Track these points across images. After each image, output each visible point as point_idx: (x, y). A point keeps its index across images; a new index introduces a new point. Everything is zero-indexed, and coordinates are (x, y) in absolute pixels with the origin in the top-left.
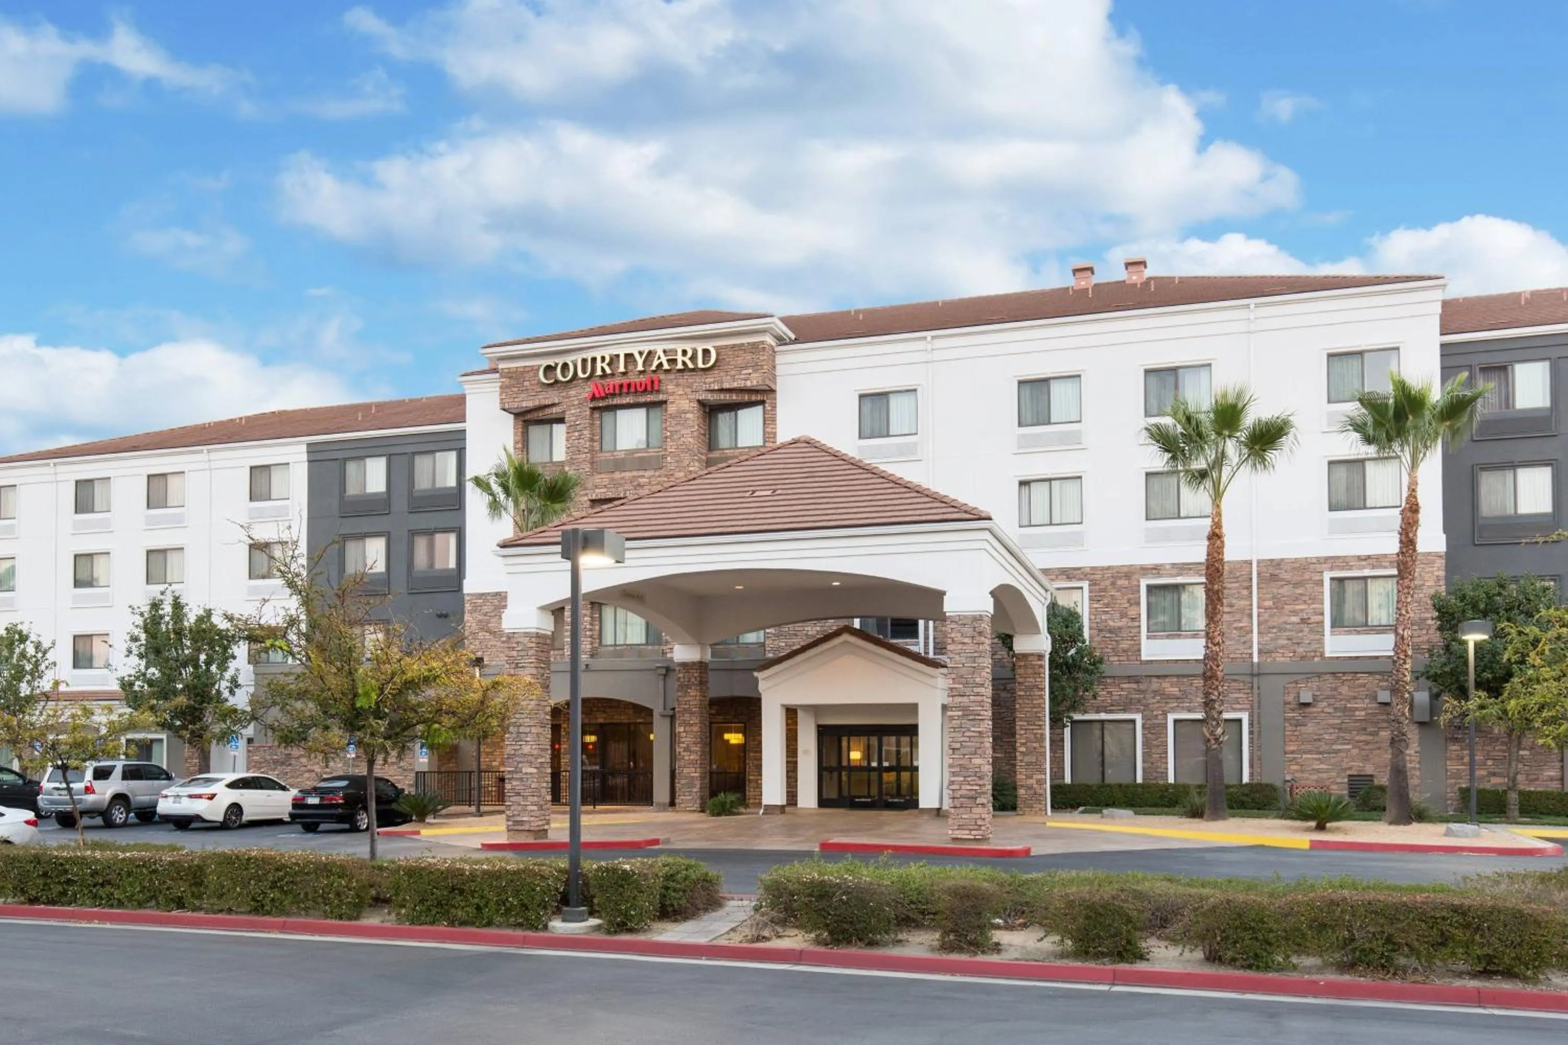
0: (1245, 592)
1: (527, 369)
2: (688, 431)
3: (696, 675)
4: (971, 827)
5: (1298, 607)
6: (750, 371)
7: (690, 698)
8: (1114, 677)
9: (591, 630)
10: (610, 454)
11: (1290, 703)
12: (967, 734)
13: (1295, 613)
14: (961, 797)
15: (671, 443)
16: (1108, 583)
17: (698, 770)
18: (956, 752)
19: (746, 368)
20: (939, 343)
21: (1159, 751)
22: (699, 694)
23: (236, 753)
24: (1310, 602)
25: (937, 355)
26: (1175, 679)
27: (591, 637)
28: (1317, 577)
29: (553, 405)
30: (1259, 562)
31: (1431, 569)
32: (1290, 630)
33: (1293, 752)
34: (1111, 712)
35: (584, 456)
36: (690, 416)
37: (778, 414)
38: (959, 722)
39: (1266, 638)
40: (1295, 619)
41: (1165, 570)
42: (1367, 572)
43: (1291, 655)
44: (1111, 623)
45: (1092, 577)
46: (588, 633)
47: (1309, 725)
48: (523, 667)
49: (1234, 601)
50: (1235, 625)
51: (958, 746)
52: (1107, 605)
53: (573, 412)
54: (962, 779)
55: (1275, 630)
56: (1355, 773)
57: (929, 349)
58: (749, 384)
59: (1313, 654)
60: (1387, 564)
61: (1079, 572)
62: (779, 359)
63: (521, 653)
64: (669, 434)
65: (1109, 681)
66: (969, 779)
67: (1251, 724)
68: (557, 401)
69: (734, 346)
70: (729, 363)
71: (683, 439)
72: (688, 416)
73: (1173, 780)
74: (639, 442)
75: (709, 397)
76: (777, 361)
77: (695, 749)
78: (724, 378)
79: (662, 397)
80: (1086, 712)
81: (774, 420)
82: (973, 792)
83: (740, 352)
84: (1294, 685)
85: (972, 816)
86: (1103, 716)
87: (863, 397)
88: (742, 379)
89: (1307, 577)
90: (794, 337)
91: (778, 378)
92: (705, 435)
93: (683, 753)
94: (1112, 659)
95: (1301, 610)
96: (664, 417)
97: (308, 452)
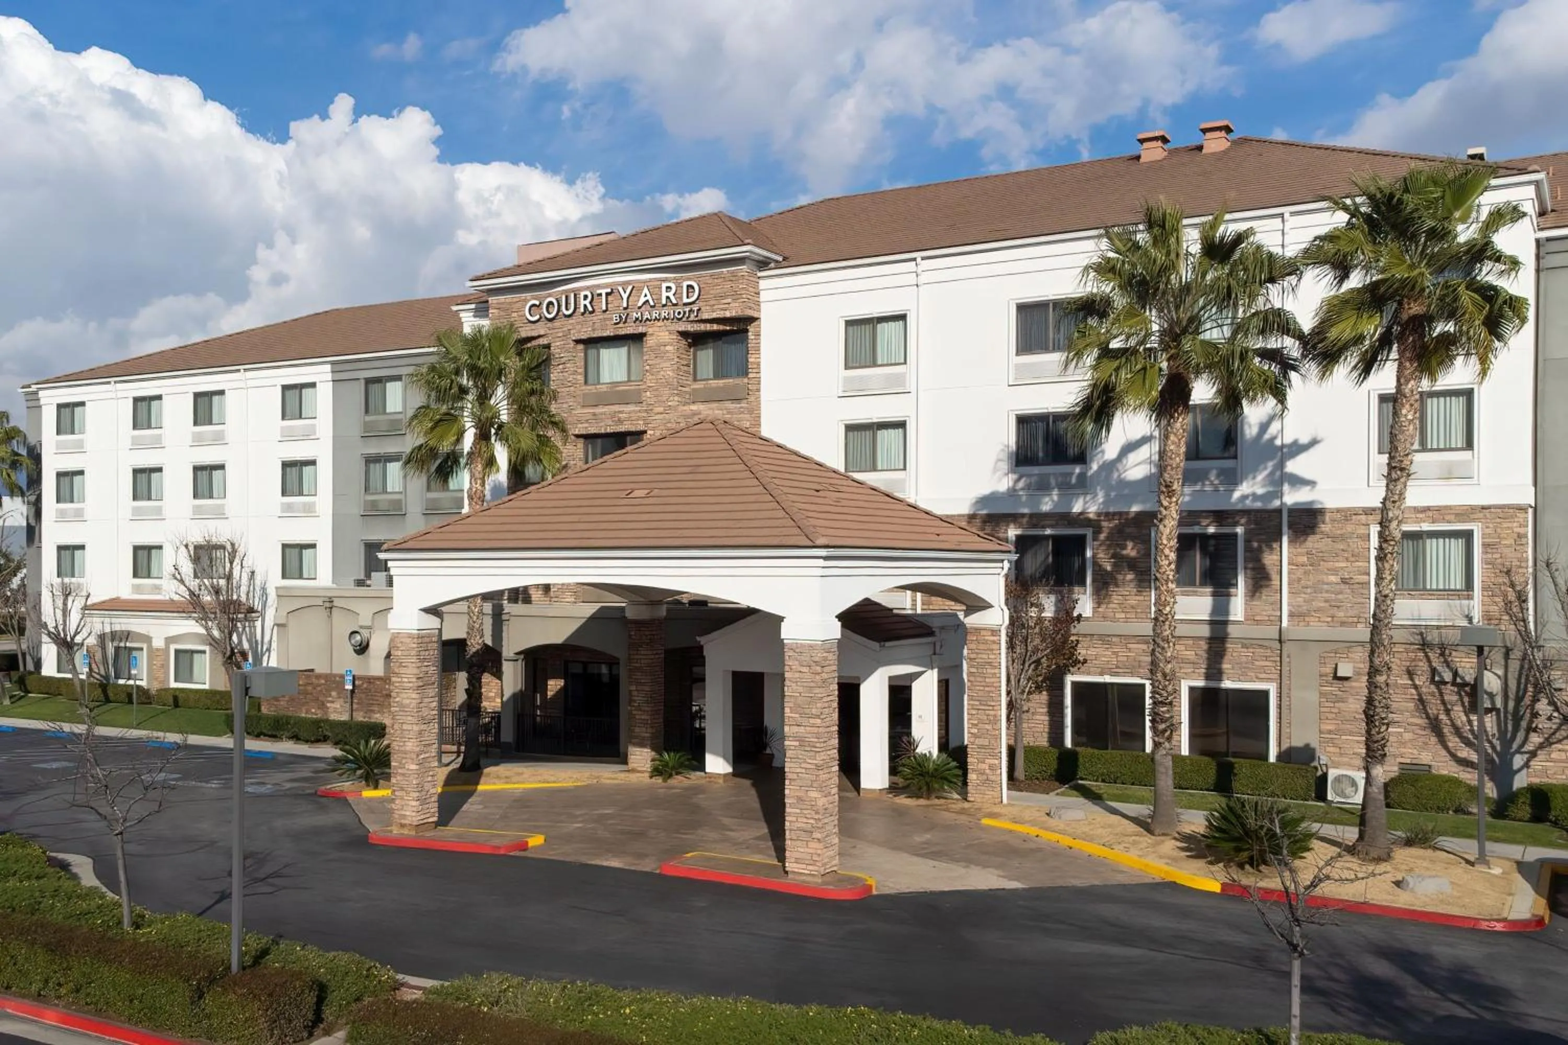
0: (1274, 545)
1: (515, 301)
2: (668, 364)
4: (807, 862)
5: (1337, 565)
6: (729, 300)
8: (1120, 636)
10: (593, 387)
11: (1326, 675)
12: (803, 765)
13: (1335, 571)
14: (799, 829)
15: (651, 377)
16: (1114, 530)
19: (726, 297)
20: (928, 264)
22: (650, 652)
24: (1353, 559)
25: (927, 277)
26: (1191, 642)
28: (1362, 530)
29: (540, 336)
30: (1291, 510)
31: (1510, 525)
32: (1327, 592)
33: (1330, 732)
34: (1117, 674)
35: (568, 389)
36: (670, 348)
37: (762, 345)
38: (795, 752)
39: (1298, 600)
40: (1333, 578)
42: (1426, 527)
43: (1329, 619)
45: (1097, 523)
47: (1351, 700)
48: (406, 666)
50: (1261, 583)
52: (1113, 556)
53: (558, 344)
55: (1309, 590)
56: (1408, 761)
57: (919, 271)
58: (728, 314)
59: (1355, 620)
60: (1453, 517)
61: (1081, 517)
62: (763, 285)
63: (405, 653)
64: (647, 367)
65: (1114, 640)
66: (805, 812)
67: (1280, 698)
68: (542, 333)
69: (712, 274)
70: (708, 293)
71: (662, 373)
72: (668, 348)
73: (1187, 754)
74: (621, 376)
75: (691, 328)
76: (761, 288)
77: (647, 709)
78: (703, 309)
79: (641, 329)
80: (1089, 674)
81: (758, 349)
82: (810, 826)
83: (720, 280)
84: (1333, 655)
85: (807, 850)
86: (1108, 679)
87: (849, 323)
88: (722, 309)
89: (1349, 530)
90: (780, 259)
91: (762, 305)
92: (688, 365)
93: (634, 712)
94: (1117, 616)
95: (1342, 568)
96: (645, 350)
97: (333, 372)
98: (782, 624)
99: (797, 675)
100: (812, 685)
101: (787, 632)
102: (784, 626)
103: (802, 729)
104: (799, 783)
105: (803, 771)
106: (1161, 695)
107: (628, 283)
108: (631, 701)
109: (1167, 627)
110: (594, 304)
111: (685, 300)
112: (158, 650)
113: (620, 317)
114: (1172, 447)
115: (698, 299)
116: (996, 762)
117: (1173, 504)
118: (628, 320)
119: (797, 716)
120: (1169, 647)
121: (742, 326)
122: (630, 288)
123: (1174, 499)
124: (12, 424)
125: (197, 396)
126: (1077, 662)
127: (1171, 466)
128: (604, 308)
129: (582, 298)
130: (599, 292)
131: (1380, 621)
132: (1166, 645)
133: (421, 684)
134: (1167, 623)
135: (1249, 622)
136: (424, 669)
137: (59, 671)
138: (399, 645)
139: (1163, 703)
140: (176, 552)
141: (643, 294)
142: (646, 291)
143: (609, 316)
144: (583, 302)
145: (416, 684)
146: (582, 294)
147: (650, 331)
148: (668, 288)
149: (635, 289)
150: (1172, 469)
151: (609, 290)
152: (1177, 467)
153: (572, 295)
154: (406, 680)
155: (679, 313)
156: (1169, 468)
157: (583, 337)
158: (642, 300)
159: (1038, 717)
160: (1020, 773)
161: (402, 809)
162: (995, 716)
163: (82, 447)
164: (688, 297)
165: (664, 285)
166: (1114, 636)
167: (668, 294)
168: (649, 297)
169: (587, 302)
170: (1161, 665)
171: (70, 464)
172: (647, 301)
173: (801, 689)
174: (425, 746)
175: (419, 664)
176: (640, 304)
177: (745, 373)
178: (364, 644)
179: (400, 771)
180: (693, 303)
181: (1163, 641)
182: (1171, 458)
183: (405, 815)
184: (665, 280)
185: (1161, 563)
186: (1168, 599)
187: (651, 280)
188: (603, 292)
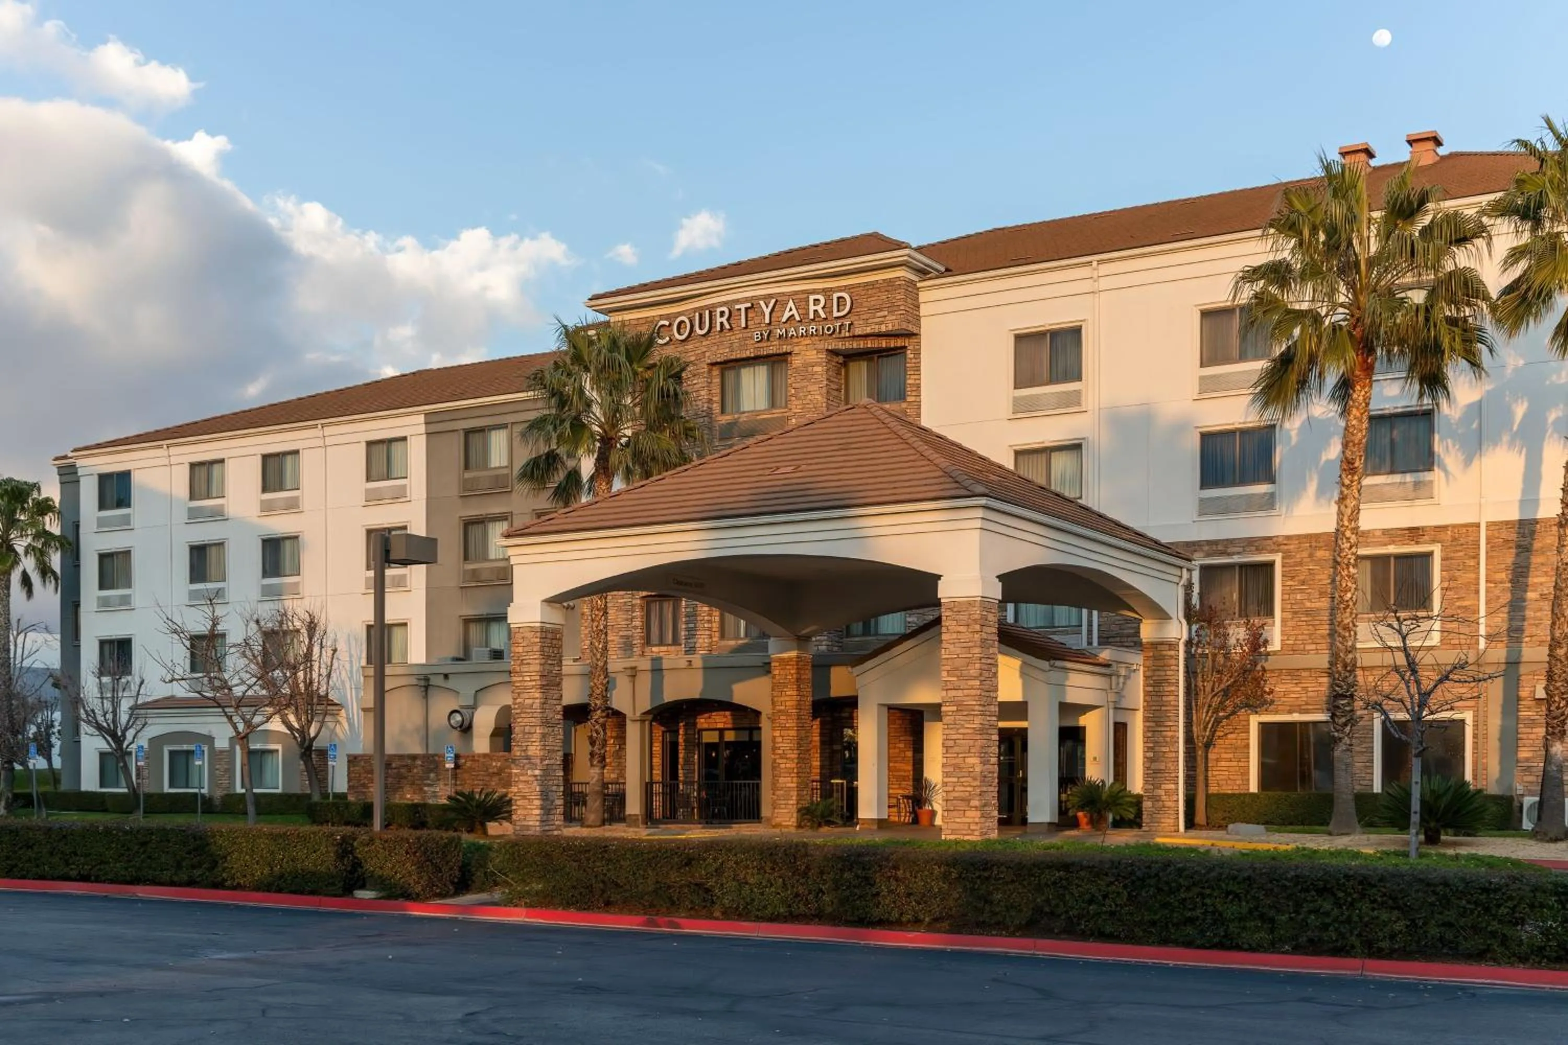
0: (1472, 563)
1: (641, 321)
2: (816, 387)
3: (792, 672)
4: (964, 832)
5: (1536, 580)
6: (885, 313)
7: (787, 698)
8: (1310, 669)
9: (709, 622)
10: (732, 416)
11: (1524, 699)
12: (961, 731)
13: (1532, 587)
14: (955, 799)
15: (796, 402)
16: (1305, 554)
17: (795, 780)
18: (950, 751)
19: (881, 310)
20: (1105, 269)
21: (1364, 758)
22: (795, 693)
23: (334, 764)
25: (1104, 284)
26: (1384, 671)
27: (710, 629)
30: (1490, 525)
32: (1527, 609)
33: (1527, 760)
34: (1307, 712)
35: (702, 420)
36: (818, 369)
37: (922, 364)
38: (952, 718)
39: (1496, 620)
40: (1532, 595)
41: (1374, 536)
43: (1528, 639)
44: (1308, 604)
45: (1286, 547)
46: (706, 625)
48: (528, 664)
49: (1458, 574)
50: (1458, 604)
51: (951, 743)
52: (1303, 583)
53: (691, 369)
54: (955, 780)
55: (1507, 609)
57: (1095, 276)
58: (883, 328)
61: (1269, 542)
62: (923, 296)
63: (526, 649)
64: (793, 391)
65: (1304, 674)
66: (962, 780)
67: (1476, 726)
69: (867, 284)
70: (861, 305)
71: (809, 397)
72: (816, 369)
73: (1380, 791)
74: (762, 403)
75: (840, 345)
76: (921, 300)
77: (793, 756)
78: (855, 322)
79: (785, 348)
80: (1276, 712)
81: (918, 369)
82: (967, 794)
83: (874, 291)
84: (1531, 677)
85: (965, 820)
86: (1296, 717)
87: (1019, 338)
88: (876, 323)
89: (1549, 542)
90: (943, 269)
91: (922, 320)
92: (839, 390)
93: (778, 761)
94: (1308, 647)
95: (1541, 584)
96: (789, 372)
97: (426, 423)
98: (939, 582)
99: (954, 636)
100: (970, 644)
101: (945, 591)
102: (941, 584)
103: (960, 693)
104: (956, 749)
105: (961, 737)
106: (1341, 687)
107: (770, 296)
108: (774, 749)
109: (1348, 614)
110: (731, 322)
111: (836, 314)
112: (221, 752)
113: (762, 335)
114: (1354, 422)
115: (849, 312)
116: (1173, 786)
117: (1355, 483)
118: (771, 339)
119: (955, 679)
120: (1350, 636)
121: (899, 343)
122: (773, 301)
123: (1356, 478)
124: (44, 495)
125: (266, 458)
126: (1265, 702)
127: (1352, 441)
128: (743, 325)
129: (718, 315)
130: (737, 307)
131: (1561, 590)
132: (1347, 634)
133: (544, 683)
134: (1348, 610)
135: (1444, 647)
136: (547, 667)
137: (102, 786)
138: (520, 641)
139: (1343, 696)
140: (247, 626)
141: (788, 309)
142: (791, 304)
143: (749, 335)
144: (719, 320)
145: (539, 683)
146: (719, 310)
147: (796, 350)
148: (816, 301)
149: (779, 303)
150: (1354, 445)
151: (749, 305)
152: (1359, 444)
153: (707, 312)
154: (528, 679)
155: (829, 329)
156: (1351, 444)
157: (719, 360)
158: (787, 315)
159: (1223, 764)
160: (1200, 818)
161: (525, 819)
162: (1172, 737)
163: (129, 524)
164: (838, 311)
165: (812, 298)
166: (1303, 669)
167: (816, 308)
168: (794, 311)
169: (724, 320)
170: (1341, 654)
171: (113, 542)
172: (793, 315)
173: (958, 651)
174: (549, 751)
175: (543, 661)
176: (784, 319)
177: (902, 397)
178: (466, 723)
179: (521, 778)
180: (844, 317)
181: (1344, 629)
182: (1353, 435)
183: (528, 826)
184: (814, 292)
185: (1343, 546)
186: (1349, 584)
187: (796, 293)
188: (743, 307)
